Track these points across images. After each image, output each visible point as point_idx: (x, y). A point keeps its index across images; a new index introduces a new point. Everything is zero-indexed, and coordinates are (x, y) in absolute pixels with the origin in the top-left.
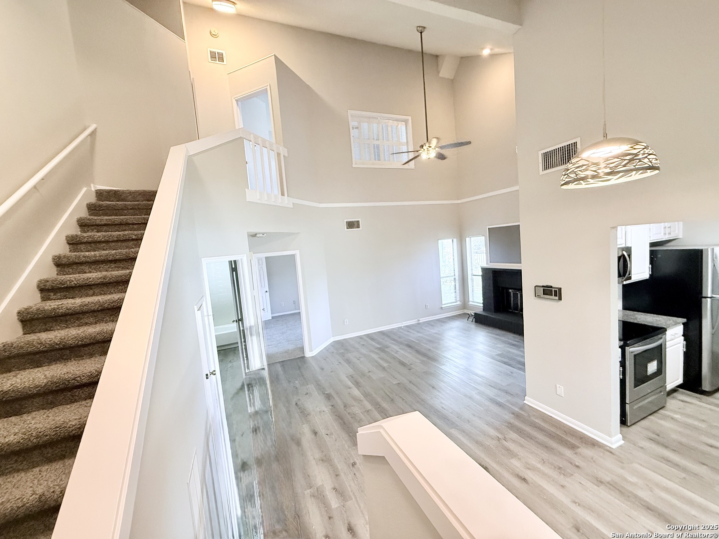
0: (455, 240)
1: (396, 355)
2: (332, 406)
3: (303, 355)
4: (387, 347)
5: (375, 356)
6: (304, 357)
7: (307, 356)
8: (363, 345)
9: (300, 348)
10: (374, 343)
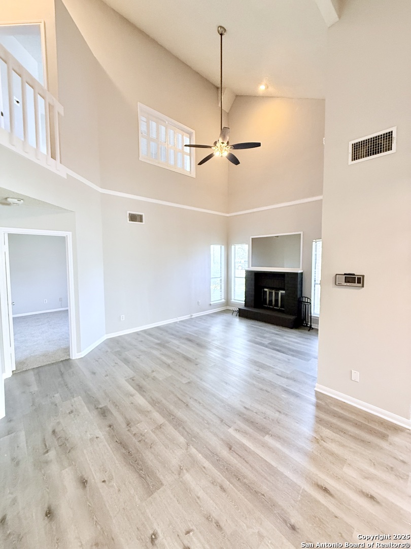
0: (223, 247)
1: (178, 350)
2: (110, 426)
3: (68, 358)
4: (168, 342)
5: (156, 353)
6: (68, 360)
7: (73, 358)
8: (141, 341)
9: (64, 349)
10: (153, 339)
